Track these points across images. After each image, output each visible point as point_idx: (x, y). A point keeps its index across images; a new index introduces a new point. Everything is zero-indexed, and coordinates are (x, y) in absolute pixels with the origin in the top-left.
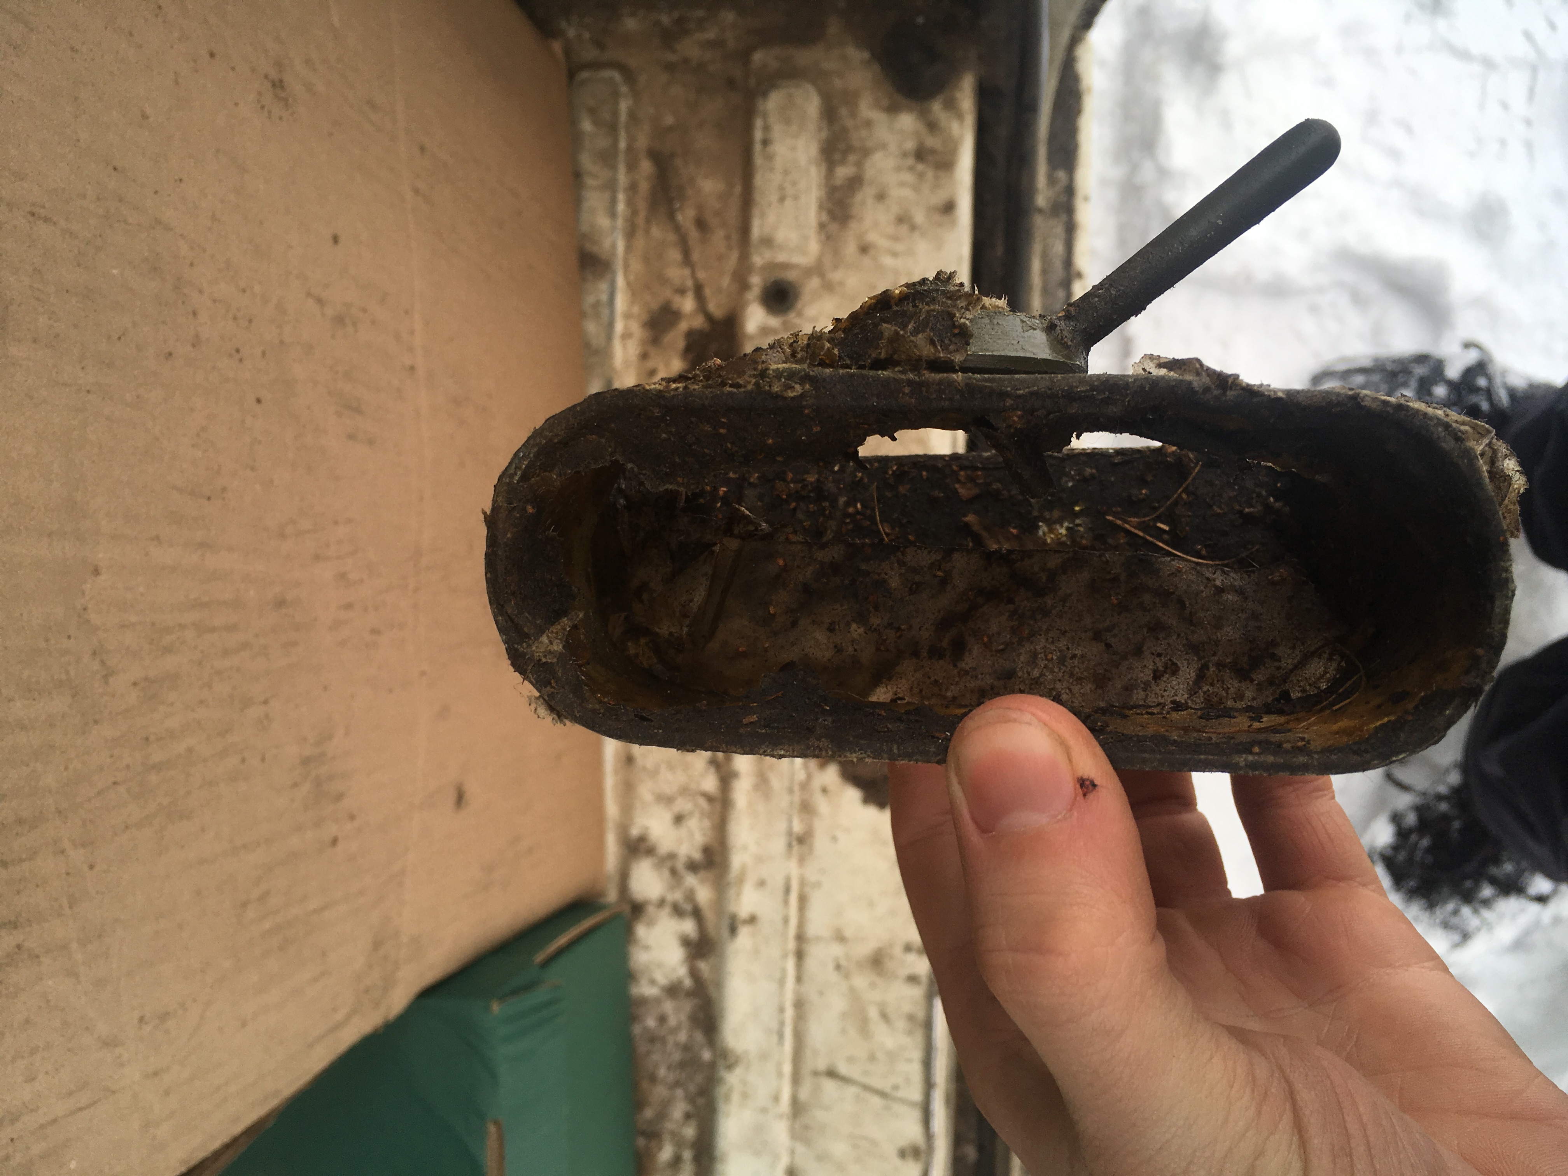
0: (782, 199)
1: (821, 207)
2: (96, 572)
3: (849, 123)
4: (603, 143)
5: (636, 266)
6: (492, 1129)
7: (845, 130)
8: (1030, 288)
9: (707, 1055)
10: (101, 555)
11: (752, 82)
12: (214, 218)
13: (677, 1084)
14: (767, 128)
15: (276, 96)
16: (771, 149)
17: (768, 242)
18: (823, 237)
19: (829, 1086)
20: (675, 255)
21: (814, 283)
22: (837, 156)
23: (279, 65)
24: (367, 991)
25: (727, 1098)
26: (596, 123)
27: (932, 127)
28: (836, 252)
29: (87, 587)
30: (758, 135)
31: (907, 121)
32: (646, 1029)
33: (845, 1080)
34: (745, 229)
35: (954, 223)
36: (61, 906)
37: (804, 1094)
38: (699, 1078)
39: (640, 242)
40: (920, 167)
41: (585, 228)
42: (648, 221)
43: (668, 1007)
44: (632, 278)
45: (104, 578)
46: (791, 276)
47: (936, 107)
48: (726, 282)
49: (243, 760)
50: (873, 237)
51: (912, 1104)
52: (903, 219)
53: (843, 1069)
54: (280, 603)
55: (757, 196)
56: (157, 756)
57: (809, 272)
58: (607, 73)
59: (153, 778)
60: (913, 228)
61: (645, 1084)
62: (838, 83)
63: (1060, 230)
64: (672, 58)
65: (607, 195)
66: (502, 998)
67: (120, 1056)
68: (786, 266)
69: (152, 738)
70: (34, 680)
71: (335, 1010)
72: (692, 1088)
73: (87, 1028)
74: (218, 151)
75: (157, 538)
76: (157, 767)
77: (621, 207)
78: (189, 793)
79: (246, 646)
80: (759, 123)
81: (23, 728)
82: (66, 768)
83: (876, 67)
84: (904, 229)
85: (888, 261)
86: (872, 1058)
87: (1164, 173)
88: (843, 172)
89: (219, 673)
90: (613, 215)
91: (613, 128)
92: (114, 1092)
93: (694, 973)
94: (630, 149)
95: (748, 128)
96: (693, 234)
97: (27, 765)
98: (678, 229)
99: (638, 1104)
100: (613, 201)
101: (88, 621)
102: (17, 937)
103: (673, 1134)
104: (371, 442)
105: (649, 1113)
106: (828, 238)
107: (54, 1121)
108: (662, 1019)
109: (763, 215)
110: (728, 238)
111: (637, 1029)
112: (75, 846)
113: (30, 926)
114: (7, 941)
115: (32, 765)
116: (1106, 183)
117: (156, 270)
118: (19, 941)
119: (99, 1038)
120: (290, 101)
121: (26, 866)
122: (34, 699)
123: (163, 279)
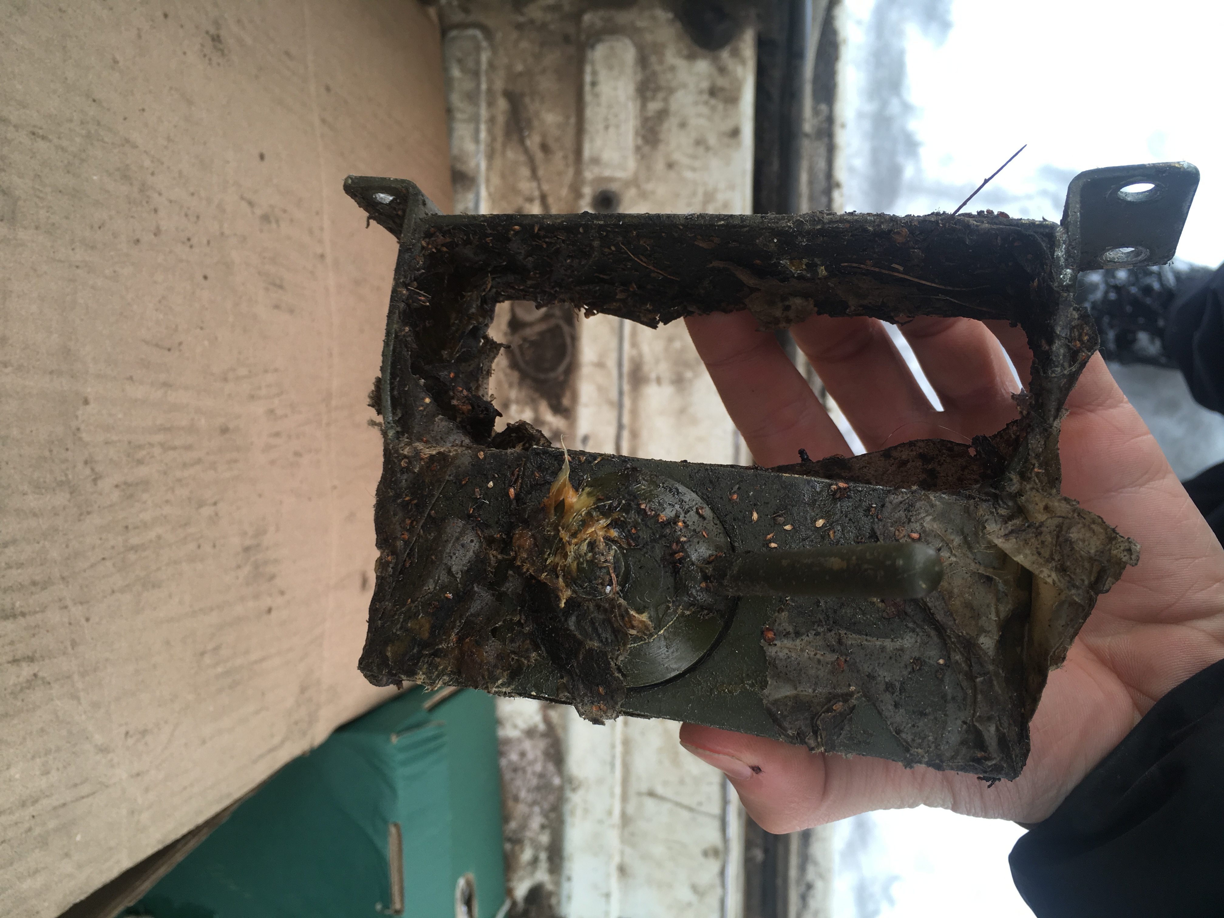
0: (607, 128)
1: (637, 133)
2: (86, 402)
3: (657, 68)
4: (468, 85)
5: (496, 180)
6: (393, 830)
7: (654, 74)
8: (799, 196)
9: (557, 781)
10: (89, 390)
11: (583, 37)
12: (169, 139)
13: (534, 803)
14: (594, 73)
15: (215, 47)
16: (598, 89)
17: (596, 161)
18: (639, 157)
19: (650, 803)
20: (525, 172)
21: (632, 192)
22: (649, 94)
23: (217, 24)
24: (296, 723)
25: (573, 813)
26: (463, 70)
27: (722, 70)
28: (649, 168)
29: (79, 413)
30: (588, 78)
31: (703, 66)
32: (510, 762)
33: (662, 798)
34: (578, 152)
35: (739, 145)
36: (65, 647)
37: (631, 809)
38: (552, 798)
39: (498, 162)
40: (713, 102)
41: (455, 151)
42: (504, 145)
43: (527, 745)
44: (492, 189)
45: (92, 408)
46: (614, 187)
47: (725, 55)
48: (564, 192)
49: (199, 547)
50: (677, 156)
51: (713, 816)
52: (700, 142)
53: (660, 790)
54: (224, 430)
55: (588, 127)
56: (135, 540)
57: (628, 184)
58: (471, 32)
59: (132, 556)
60: (708, 149)
61: (510, 803)
62: (648, 37)
63: (822, 151)
64: (521, 19)
65: (472, 126)
66: (399, 733)
67: (111, 760)
68: (611, 180)
69: (130, 527)
70: (42, 480)
71: (272, 736)
72: (546, 806)
73: (87, 738)
74: (171, 88)
75: (131, 378)
76: (134, 549)
77: (483, 135)
78: (159, 569)
79: (199, 461)
80: (588, 69)
81: (35, 515)
82: (67, 546)
83: (678, 25)
84: (701, 150)
85: (689, 175)
86: (682, 782)
87: (907, 108)
88: (653, 106)
89: (179, 480)
90: (477, 141)
91: (476, 74)
92: (107, 787)
93: (547, 720)
94: (490, 91)
95: (580, 72)
96: (539, 155)
97: (38, 543)
98: (526, 151)
99: (506, 818)
100: (477, 131)
101: (80, 439)
102: (35, 668)
103: (533, 841)
104: (291, 311)
105: (513, 825)
106: (643, 157)
107: (64, 805)
108: (523, 754)
109: (592, 140)
110: (565, 157)
111: (504, 762)
112: (75, 604)
113: (43, 660)
114: (27, 670)
115: (42, 543)
116: (861, 115)
117: (126, 177)
118: (35, 671)
119: (96, 746)
120: (226, 52)
121: (39, 616)
122: (42, 494)
123: (131, 184)
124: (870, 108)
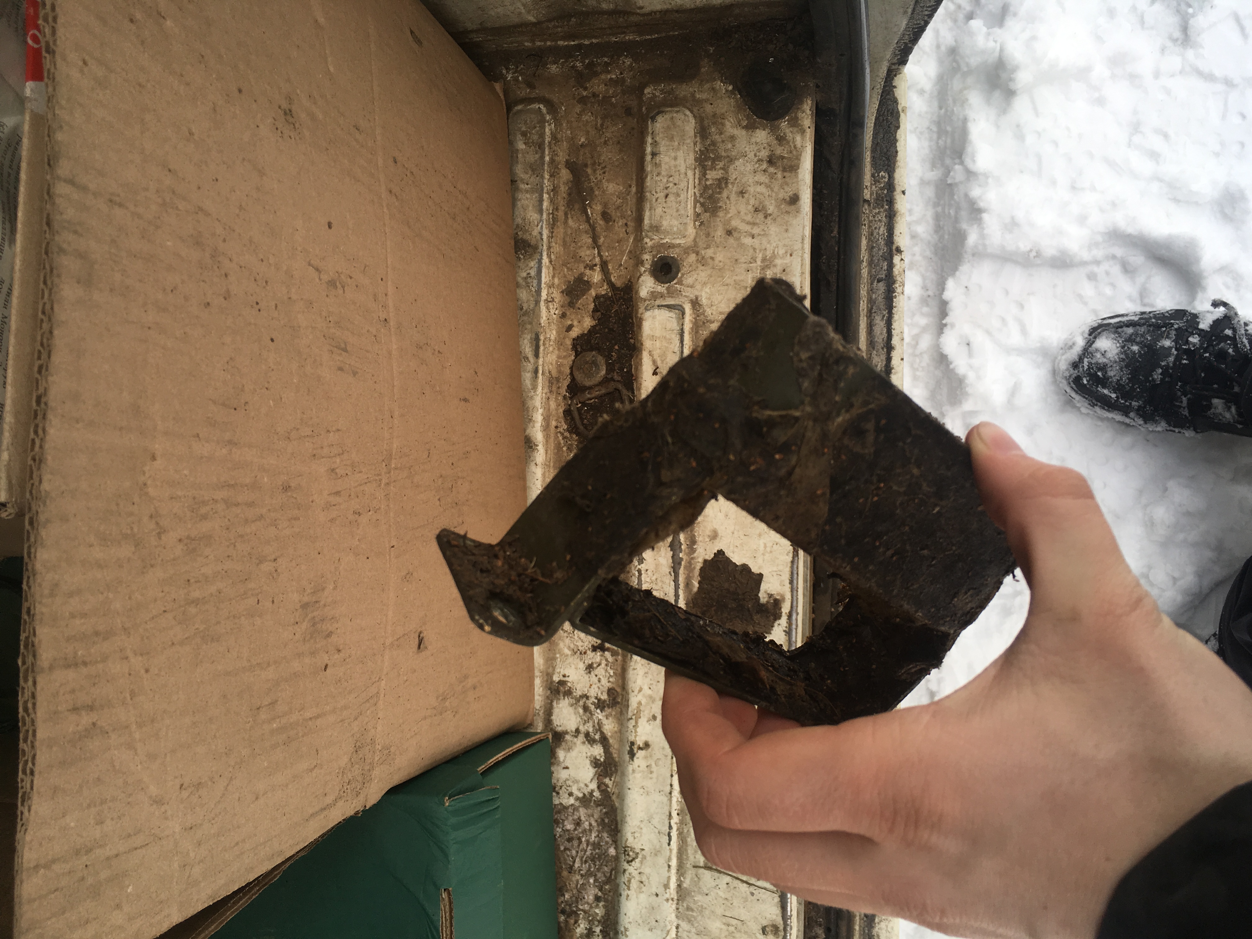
0: (667, 196)
1: (696, 201)
2: (154, 458)
3: (717, 138)
4: (532, 158)
5: (557, 248)
6: (444, 895)
7: (714, 144)
9: (612, 851)
10: (157, 446)
11: (644, 110)
12: (241, 208)
13: (589, 874)
14: (655, 143)
15: (287, 121)
16: (658, 159)
17: (656, 228)
18: (698, 224)
19: (707, 876)
20: (587, 240)
21: (691, 259)
22: (708, 163)
23: (289, 99)
24: (349, 783)
25: (628, 885)
26: (528, 143)
27: (781, 140)
28: (708, 235)
29: (146, 468)
30: (649, 149)
31: (762, 135)
32: (565, 831)
34: (639, 219)
35: (797, 212)
36: (125, 698)
37: (686, 882)
38: (607, 869)
39: (560, 230)
40: (772, 170)
41: (519, 220)
42: (566, 214)
43: (582, 813)
44: (554, 257)
45: (159, 462)
46: (673, 253)
47: (784, 124)
48: (625, 259)
49: (258, 602)
50: (736, 223)
51: (773, 892)
52: (759, 209)
54: (286, 488)
55: (648, 195)
56: (196, 594)
57: (687, 251)
58: (536, 106)
59: (193, 610)
60: (767, 216)
62: (708, 108)
63: (883, 217)
64: (584, 93)
65: (535, 196)
66: (452, 796)
67: (165, 812)
68: (671, 246)
69: (192, 581)
70: (108, 532)
71: (325, 795)
72: (601, 877)
73: (142, 789)
74: (244, 159)
75: (197, 436)
76: (195, 602)
77: (545, 204)
78: (218, 623)
79: (261, 517)
80: (649, 140)
81: (100, 566)
82: (130, 598)
83: (736, 95)
84: (760, 217)
85: (747, 241)
88: (713, 175)
89: (242, 536)
90: (541, 211)
91: (540, 146)
92: (161, 838)
93: (601, 787)
94: (552, 161)
95: (642, 143)
96: (600, 224)
97: (102, 594)
98: (588, 220)
99: (560, 889)
100: (541, 201)
101: (147, 494)
102: (94, 717)
103: (587, 913)
104: (355, 374)
105: (567, 896)
106: (702, 224)
107: (117, 855)
108: (578, 823)
109: (652, 208)
110: (626, 225)
111: (558, 831)
112: (136, 655)
113: (103, 710)
114: (86, 719)
115: (105, 595)
116: (923, 183)
117: (198, 242)
118: (94, 720)
119: (151, 797)
120: (297, 125)
121: (100, 666)
122: (108, 546)
123: (204, 250)
124: (933, 175)
